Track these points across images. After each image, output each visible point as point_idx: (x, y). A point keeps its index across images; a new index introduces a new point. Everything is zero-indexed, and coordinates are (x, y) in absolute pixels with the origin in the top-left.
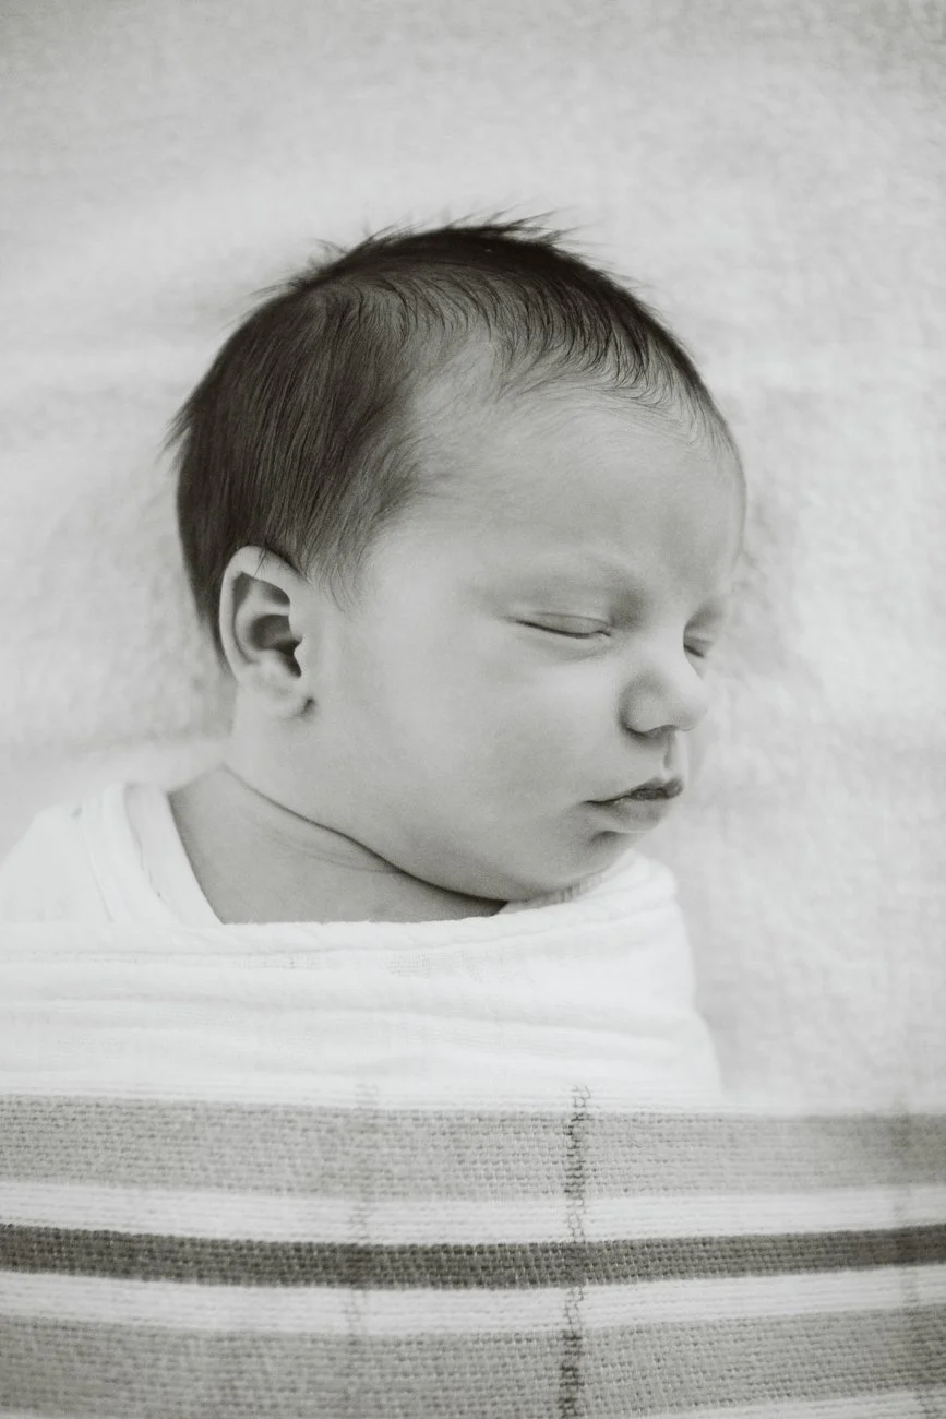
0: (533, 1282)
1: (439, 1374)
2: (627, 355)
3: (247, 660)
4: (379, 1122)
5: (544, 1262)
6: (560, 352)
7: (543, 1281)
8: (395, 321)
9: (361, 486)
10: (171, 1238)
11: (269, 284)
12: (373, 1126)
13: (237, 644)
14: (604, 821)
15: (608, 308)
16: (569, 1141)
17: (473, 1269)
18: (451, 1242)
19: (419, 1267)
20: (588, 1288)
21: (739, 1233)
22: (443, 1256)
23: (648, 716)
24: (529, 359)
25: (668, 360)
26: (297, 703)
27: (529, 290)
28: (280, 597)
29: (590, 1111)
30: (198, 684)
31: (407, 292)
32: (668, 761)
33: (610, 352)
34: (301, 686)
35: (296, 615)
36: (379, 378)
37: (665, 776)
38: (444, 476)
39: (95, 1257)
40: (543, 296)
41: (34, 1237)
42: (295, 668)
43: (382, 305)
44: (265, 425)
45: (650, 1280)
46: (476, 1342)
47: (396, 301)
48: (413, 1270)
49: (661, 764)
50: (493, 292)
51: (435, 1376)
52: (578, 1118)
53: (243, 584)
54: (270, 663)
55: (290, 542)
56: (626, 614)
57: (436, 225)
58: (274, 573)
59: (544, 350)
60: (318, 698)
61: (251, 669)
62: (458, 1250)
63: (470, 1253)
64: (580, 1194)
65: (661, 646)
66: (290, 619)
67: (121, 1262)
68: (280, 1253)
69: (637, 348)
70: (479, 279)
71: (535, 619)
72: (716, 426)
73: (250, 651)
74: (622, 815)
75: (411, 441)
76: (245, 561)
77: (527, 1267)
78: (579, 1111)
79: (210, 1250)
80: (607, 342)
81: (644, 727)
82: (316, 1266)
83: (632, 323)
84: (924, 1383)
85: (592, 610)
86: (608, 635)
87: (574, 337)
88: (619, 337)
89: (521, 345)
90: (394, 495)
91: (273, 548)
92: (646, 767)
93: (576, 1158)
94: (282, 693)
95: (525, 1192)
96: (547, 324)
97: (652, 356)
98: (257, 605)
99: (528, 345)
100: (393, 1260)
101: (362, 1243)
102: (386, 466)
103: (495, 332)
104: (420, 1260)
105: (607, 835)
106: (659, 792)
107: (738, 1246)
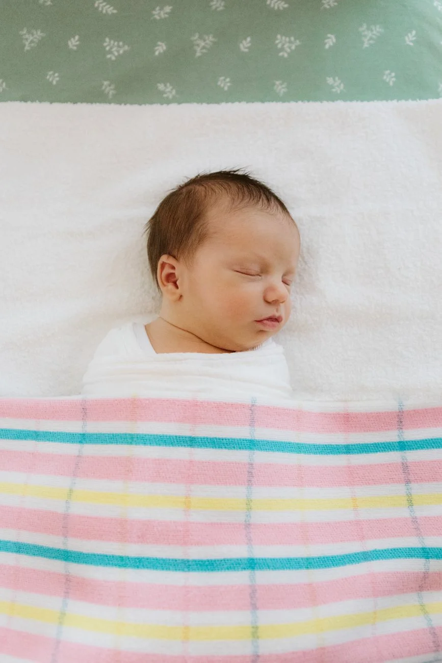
0: (240, 448)
1: (214, 471)
2: (265, 201)
3: (164, 285)
4: (198, 404)
5: (243, 444)
6: (247, 200)
7: (243, 448)
8: (203, 193)
9: (194, 237)
10: (143, 434)
11: (172, 188)
12: (196, 404)
13: (162, 282)
14: (260, 327)
15: (261, 190)
16: (251, 412)
17: (223, 444)
18: (217, 437)
19: (209, 443)
20: (255, 451)
21: (300, 442)
22: (215, 440)
23: (271, 298)
24: (239, 202)
25: (277, 203)
26: (178, 296)
27: (239, 185)
28: (173, 268)
29: (256, 404)
30: (153, 298)
31: (207, 187)
32: (277, 310)
33: (261, 200)
34: (178, 291)
35: (177, 272)
36: (198, 207)
37: (277, 315)
38: (215, 233)
39: (123, 440)
40: (243, 187)
41: (107, 435)
42: (177, 287)
43: (200, 189)
44: (169, 222)
45: (273, 451)
46: (224, 463)
47: (203, 189)
48: (207, 443)
49: (275, 310)
50: (229, 185)
51: (213, 472)
52: (253, 406)
53: (163, 265)
54: (170, 286)
55: (175, 253)
56: (265, 270)
57: (218, 171)
58: (171, 261)
59: (242, 200)
60: (183, 295)
61: (165, 288)
62: (219, 439)
63: (223, 440)
64: (253, 426)
65: (275, 279)
66: (176, 274)
67: (130, 441)
68: (171, 438)
69: (268, 200)
70: (226, 183)
71: (239, 270)
72: (290, 221)
73: (165, 283)
74: (265, 325)
75: (206, 224)
76: (164, 258)
77: (238, 444)
78: (254, 404)
79: (153, 437)
80: (260, 198)
81: (270, 300)
82: (181, 441)
83: (268, 194)
84: (352, 485)
85: (255, 268)
86: (260, 276)
87: (251, 197)
88: (263, 197)
89: (236, 199)
90: (202, 238)
91: (170, 254)
92: (270, 311)
93: (252, 416)
94: (174, 294)
95: (238, 424)
96: (243, 193)
97: (273, 203)
98: (167, 270)
99: (238, 198)
100: (201, 440)
101: (193, 436)
102: (200, 231)
103: (230, 196)
104: (209, 441)
105: (262, 331)
106: (276, 320)
107: (299, 445)
